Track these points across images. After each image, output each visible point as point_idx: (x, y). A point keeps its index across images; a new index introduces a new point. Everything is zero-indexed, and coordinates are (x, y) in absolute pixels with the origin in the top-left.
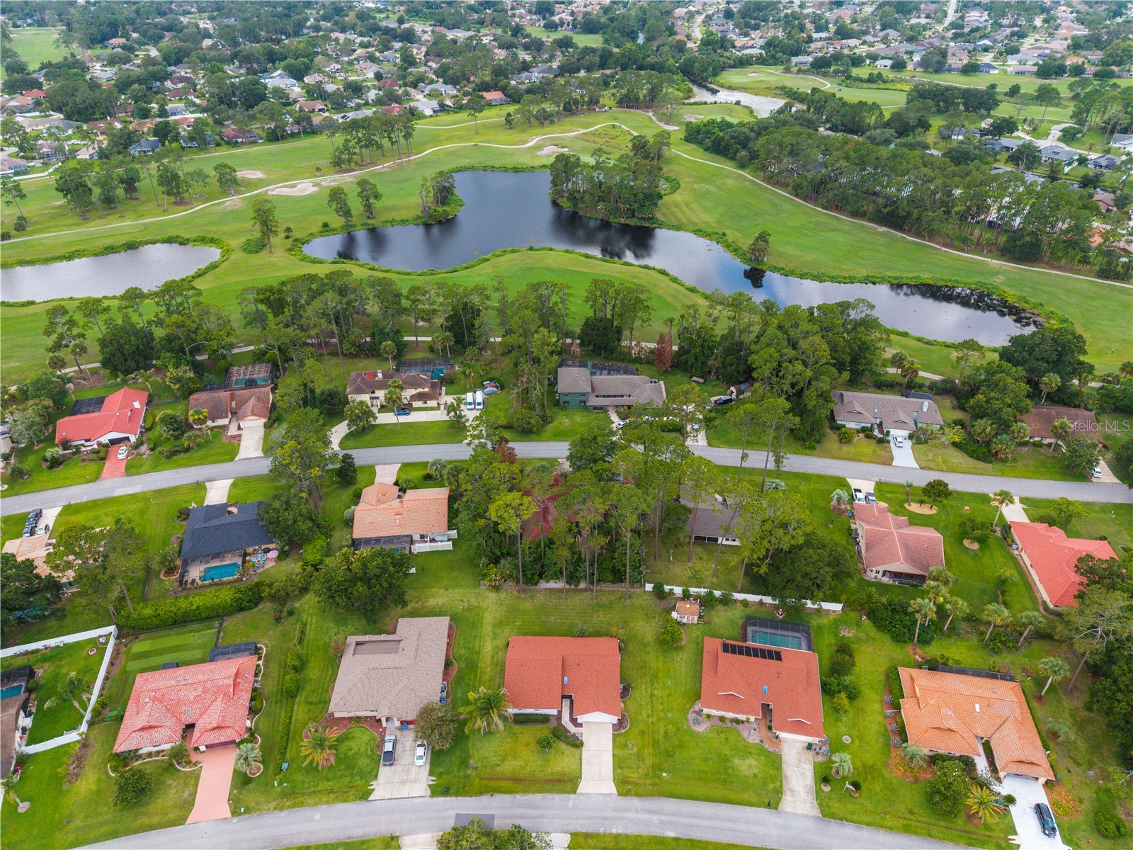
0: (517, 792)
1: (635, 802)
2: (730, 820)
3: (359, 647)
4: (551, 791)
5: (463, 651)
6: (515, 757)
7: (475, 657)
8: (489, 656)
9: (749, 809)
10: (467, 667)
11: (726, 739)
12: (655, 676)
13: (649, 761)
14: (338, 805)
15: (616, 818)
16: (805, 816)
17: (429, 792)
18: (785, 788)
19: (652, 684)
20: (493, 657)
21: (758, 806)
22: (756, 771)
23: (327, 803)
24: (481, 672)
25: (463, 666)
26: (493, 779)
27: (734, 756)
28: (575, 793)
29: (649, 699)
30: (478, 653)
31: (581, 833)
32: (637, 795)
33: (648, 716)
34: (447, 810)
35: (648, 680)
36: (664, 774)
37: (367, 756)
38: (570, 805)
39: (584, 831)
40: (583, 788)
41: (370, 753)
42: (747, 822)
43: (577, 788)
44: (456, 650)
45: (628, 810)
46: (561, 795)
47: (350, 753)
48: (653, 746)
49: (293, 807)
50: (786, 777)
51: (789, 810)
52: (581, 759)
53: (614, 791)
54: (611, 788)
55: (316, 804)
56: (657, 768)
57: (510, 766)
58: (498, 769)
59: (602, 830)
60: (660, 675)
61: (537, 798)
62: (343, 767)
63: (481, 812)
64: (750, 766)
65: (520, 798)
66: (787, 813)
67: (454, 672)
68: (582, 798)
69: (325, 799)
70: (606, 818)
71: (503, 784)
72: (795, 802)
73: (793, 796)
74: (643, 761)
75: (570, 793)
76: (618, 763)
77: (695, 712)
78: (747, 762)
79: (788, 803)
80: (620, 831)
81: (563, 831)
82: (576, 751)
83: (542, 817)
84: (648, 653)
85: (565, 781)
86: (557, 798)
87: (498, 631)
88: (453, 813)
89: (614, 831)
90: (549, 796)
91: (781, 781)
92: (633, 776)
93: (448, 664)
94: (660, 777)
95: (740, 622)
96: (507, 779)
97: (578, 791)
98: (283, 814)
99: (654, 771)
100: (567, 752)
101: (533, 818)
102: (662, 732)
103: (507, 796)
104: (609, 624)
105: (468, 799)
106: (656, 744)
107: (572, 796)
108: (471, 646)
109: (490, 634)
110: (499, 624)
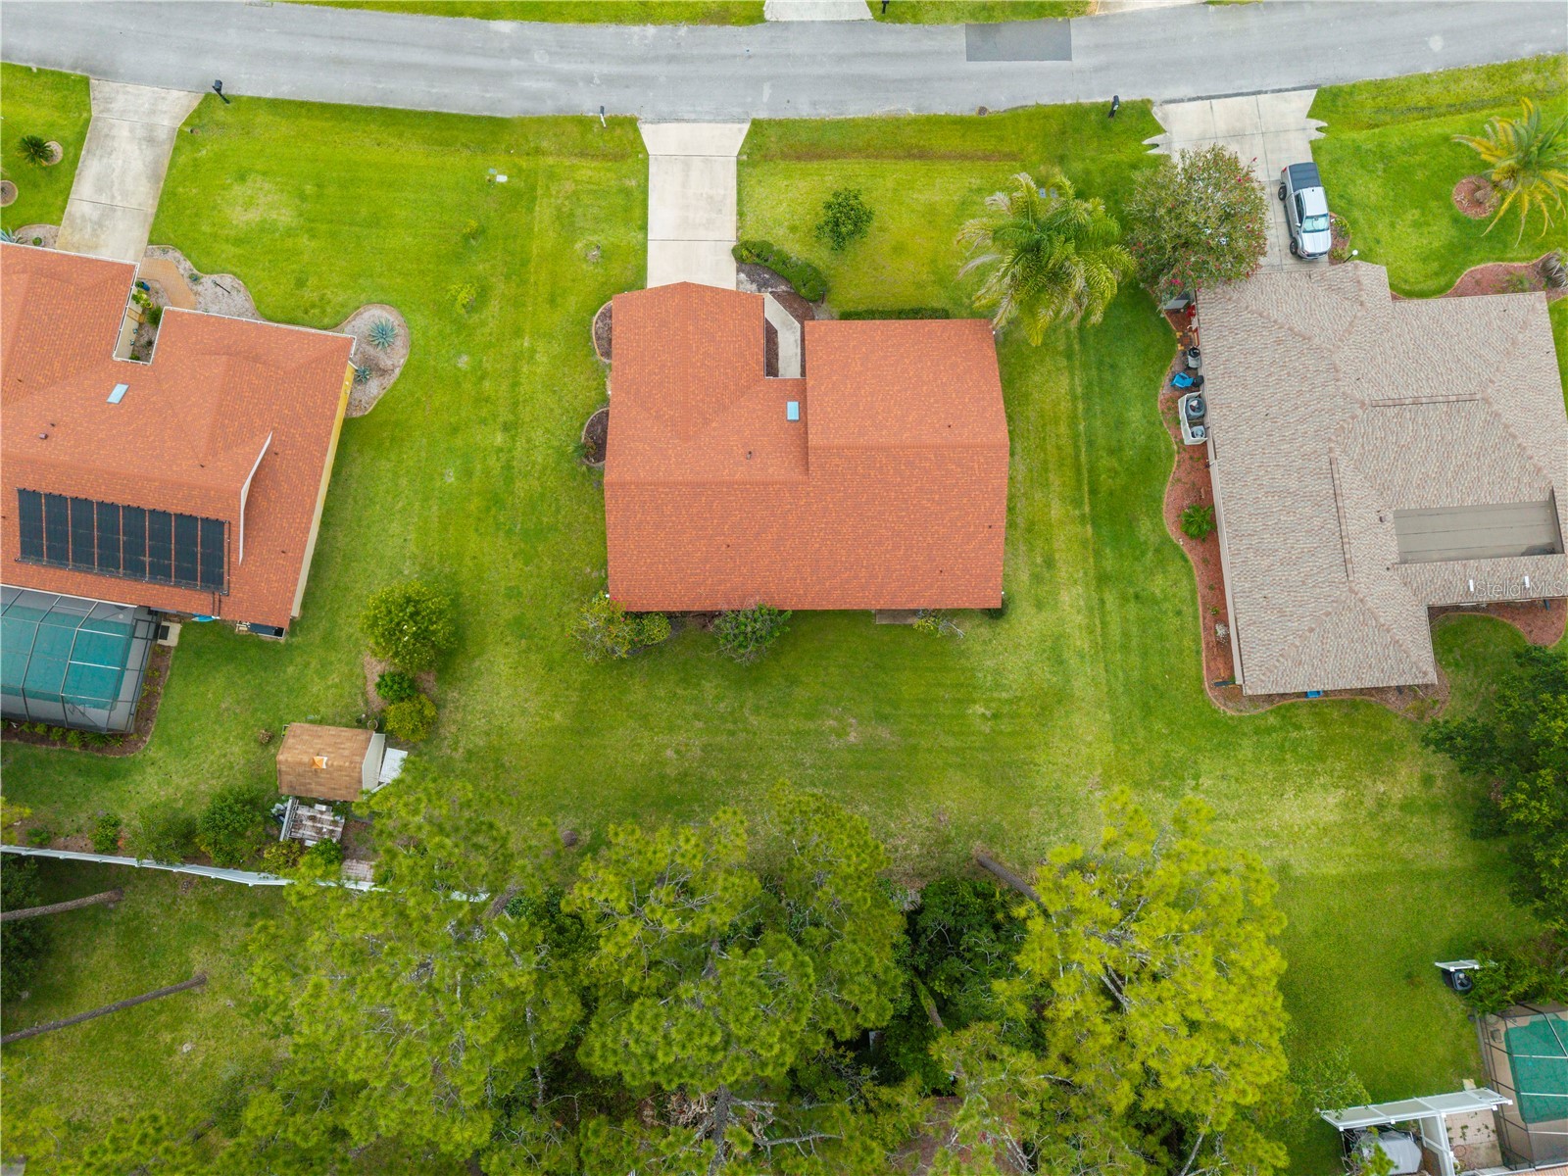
0: (914, 121)
1: (587, 103)
2: (340, 62)
3: (1543, 539)
4: (823, 126)
5: (1158, 585)
6: (931, 213)
7: (1109, 564)
8: (1063, 572)
9: (284, 90)
10: (1131, 523)
11: (301, 283)
12: (495, 501)
13: (543, 213)
14: (1392, 74)
15: (644, 60)
16: (137, 79)
17: (1157, 113)
18: (167, 149)
19: (508, 467)
20: (1049, 563)
21: (256, 102)
22: (238, 190)
23: (1426, 79)
24: (1077, 503)
25: (1145, 527)
26: (987, 158)
27: (290, 233)
28: (756, 123)
29: (525, 413)
30: (1103, 579)
31: (737, 23)
32: (583, 123)
33: (533, 351)
34: (1097, 70)
35: (520, 486)
36: (502, 179)
37: (1364, 207)
38: (767, 91)
39: (730, 29)
40: (735, 135)
41: (1356, 214)
42: (296, 59)
43: (750, 135)
44: (1184, 590)
45: (609, 81)
46: (790, 114)
47: (1414, 214)
48: (525, 263)
49: (1510, 66)
50: (154, 177)
51: (175, 94)
52: (741, 214)
53: (648, 132)
54: (656, 138)
55: (1453, 76)
56: (521, 197)
57: (943, 186)
58: (976, 182)
59: (683, 30)
60: (475, 504)
61: (859, 108)
62: (1420, 175)
63: (1004, 65)
64: (248, 205)
65: (905, 106)
66: (181, 85)
67: (1171, 496)
68: (737, 111)
69: (1435, 91)
70: (672, 59)
71: (954, 142)
72: (153, 112)
73: (151, 128)
74: (559, 216)
75: (769, 122)
76: (633, 207)
77: (383, 372)
78: (253, 216)
79: (174, 106)
80: (636, 29)
81: (787, 25)
82: (754, 235)
83: (841, 59)
84: (512, 593)
85: (784, 156)
86: (804, 107)
87: (1045, 674)
88: (1078, 61)
89: (651, 30)
90: (826, 113)
91: (172, 165)
92: (587, 171)
93: (1202, 525)
94: (516, 172)
95: (152, 749)
96: (945, 157)
97: (746, 127)
98: (1527, 50)
99: (533, 189)
100: (781, 232)
101: (864, 55)
102: (494, 306)
103: (941, 109)
104: (644, 719)
105: (1046, 100)
106: (518, 268)
107: (763, 115)
108: (1133, 609)
109: (1074, 663)
110: (1050, 703)
